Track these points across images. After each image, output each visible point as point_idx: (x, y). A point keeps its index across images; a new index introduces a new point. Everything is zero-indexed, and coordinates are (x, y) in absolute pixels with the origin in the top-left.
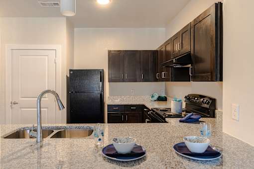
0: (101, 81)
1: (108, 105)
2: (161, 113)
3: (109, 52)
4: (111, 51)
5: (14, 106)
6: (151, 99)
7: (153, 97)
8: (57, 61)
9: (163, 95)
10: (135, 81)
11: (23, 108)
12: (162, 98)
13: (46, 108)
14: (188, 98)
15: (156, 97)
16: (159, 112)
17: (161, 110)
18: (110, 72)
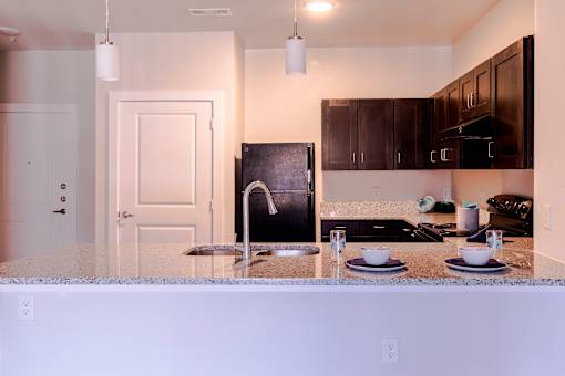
0: (309, 168)
1: (322, 221)
2: (437, 231)
3: (325, 103)
4: (328, 101)
5: (124, 221)
6: (418, 207)
7: (422, 203)
8: (214, 126)
9: (447, 200)
10: (384, 168)
11: (143, 226)
12: (444, 205)
13: (190, 226)
14: (493, 203)
15: (430, 204)
16: (433, 230)
17: (437, 227)
18: (327, 148)
